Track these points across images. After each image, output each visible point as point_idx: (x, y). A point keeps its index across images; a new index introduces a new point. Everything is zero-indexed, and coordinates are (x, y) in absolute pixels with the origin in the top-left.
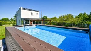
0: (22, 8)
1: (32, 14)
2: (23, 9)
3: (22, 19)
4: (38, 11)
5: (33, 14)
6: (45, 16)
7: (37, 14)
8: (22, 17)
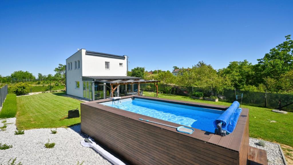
0: (84, 52)
1: (107, 64)
2: (88, 53)
3: (85, 79)
4: (123, 58)
5: (111, 65)
6: (138, 69)
7: (121, 64)
8: (85, 74)
